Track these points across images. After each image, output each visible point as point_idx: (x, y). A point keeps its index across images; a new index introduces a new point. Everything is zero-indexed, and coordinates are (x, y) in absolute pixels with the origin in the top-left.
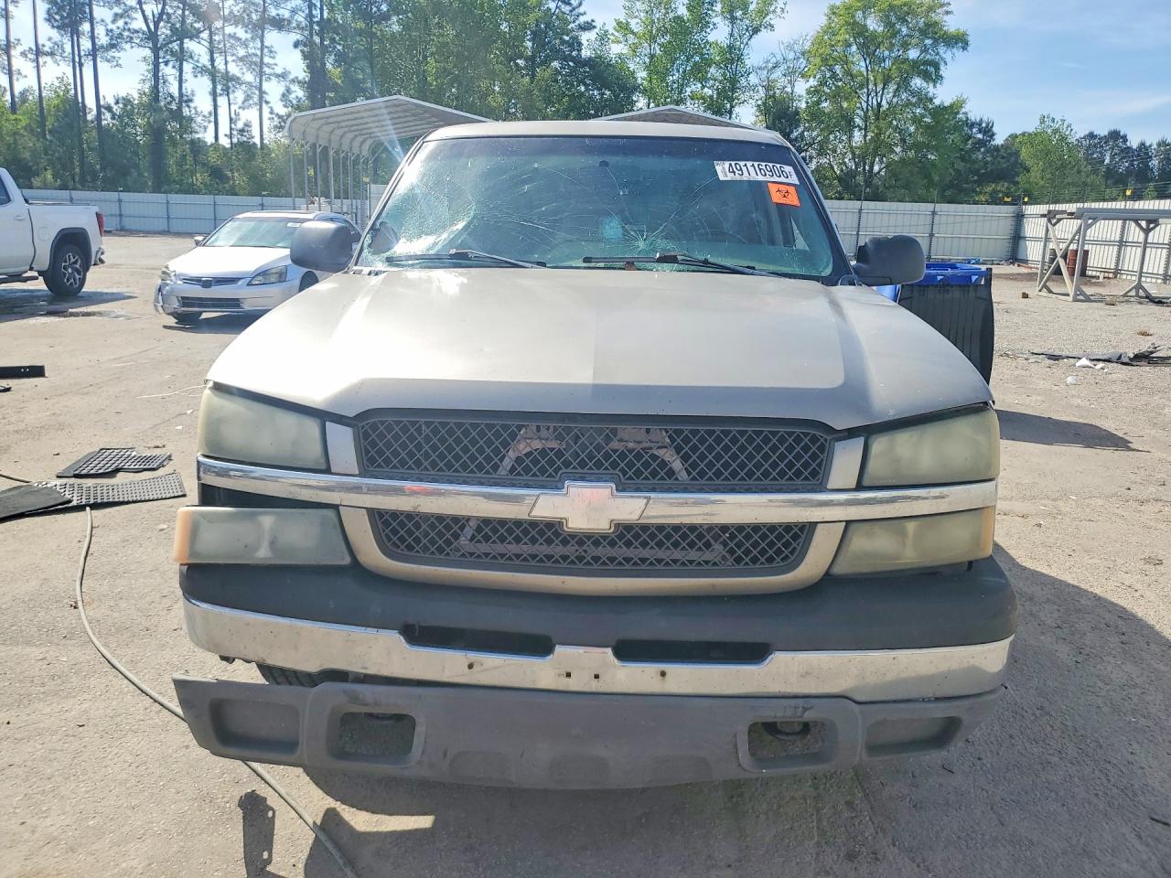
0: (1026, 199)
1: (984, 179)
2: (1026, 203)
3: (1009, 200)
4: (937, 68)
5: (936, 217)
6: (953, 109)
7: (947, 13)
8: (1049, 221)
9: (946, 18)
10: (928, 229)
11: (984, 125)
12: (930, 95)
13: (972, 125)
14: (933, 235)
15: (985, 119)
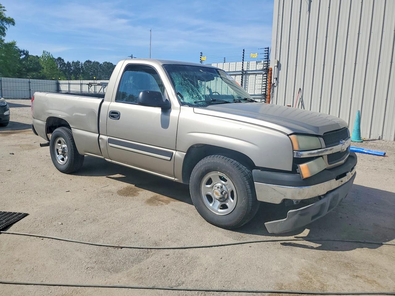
0: (60, 78)
1: (29, 70)
2: (60, 80)
3: (54, 78)
4: (4, 30)
5: (31, 83)
6: (12, 45)
7: (4, 10)
8: (89, 86)
9: (4, 12)
10: (28, 88)
11: (25, 52)
12: (3, 39)
13: (21, 52)
14: (31, 90)
15: (25, 50)
